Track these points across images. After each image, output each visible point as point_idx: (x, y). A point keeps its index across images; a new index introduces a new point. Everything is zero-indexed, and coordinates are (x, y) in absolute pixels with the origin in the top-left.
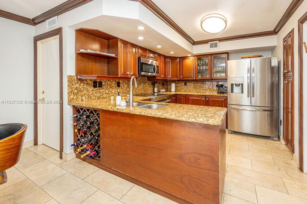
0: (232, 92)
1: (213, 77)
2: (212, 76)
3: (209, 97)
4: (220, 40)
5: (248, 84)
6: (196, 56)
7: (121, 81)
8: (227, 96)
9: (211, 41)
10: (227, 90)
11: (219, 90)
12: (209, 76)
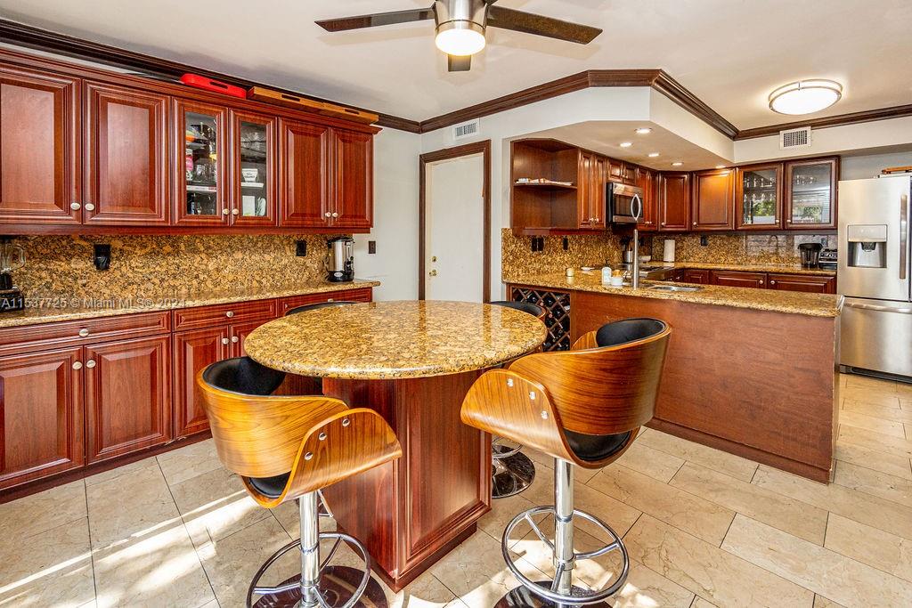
0: (851, 262)
1: (791, 223)
2: (789, 221)
3: (779, 277)
4: (817, 124)
5: (903, 244)
6: (739, 167)
7: (569, 237)
8: (835, 276)
9: (787, 128)
10: (836, 260)
11: (808, 259)
12: (778, 221)
